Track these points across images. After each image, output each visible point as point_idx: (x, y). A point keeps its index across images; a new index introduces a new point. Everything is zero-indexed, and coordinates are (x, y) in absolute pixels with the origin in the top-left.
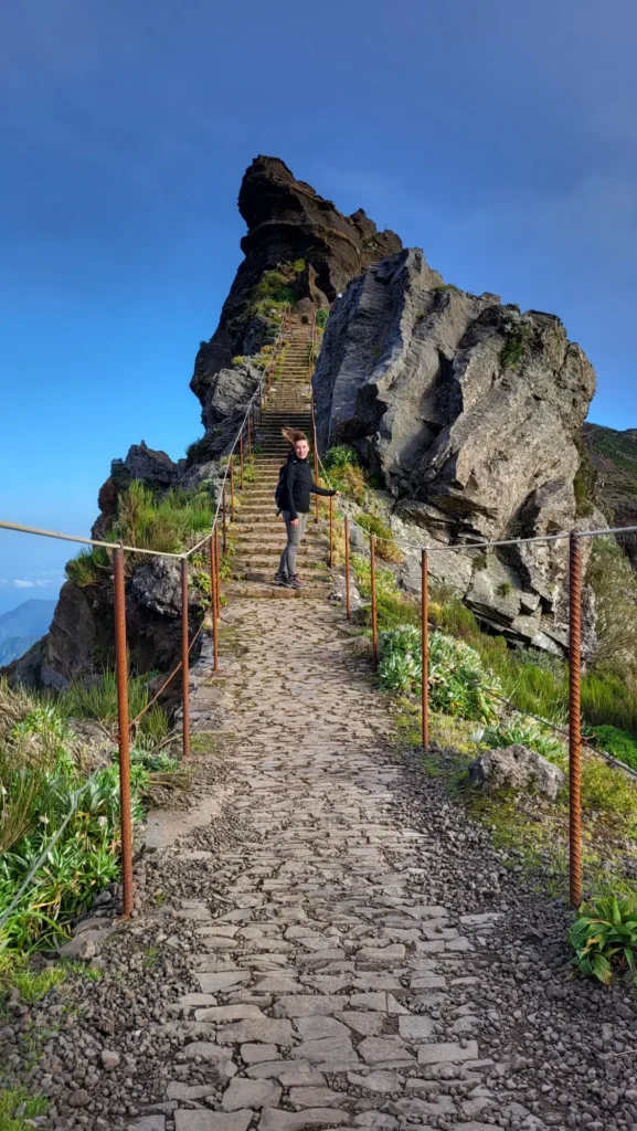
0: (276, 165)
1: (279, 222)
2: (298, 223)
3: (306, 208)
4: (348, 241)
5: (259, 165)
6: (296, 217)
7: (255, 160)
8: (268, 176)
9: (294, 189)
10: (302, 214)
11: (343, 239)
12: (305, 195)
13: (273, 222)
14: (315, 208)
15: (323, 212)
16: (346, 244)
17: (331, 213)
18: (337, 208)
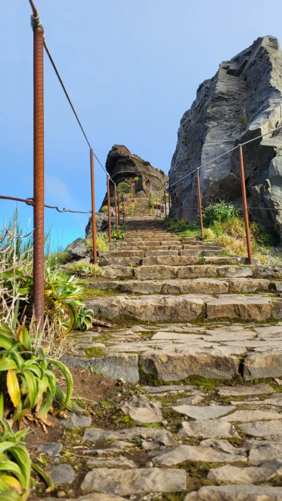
0: (122, 148)
1: (125, 172)
2: (133, 171)
3: (137, 165)
4: (158, 178)
5: (115, 148)
6: (132, 169)
7: (113, 147)
8: (119, 152)
9: (131, 157)
10: (135, 167)
11: (155, 177)
12: (136, 160)
13: (122, 172)
14: (141, 165)
15: (145, 166)
16: (156, 179)
17: (149, 166)
18: (151, 164)
